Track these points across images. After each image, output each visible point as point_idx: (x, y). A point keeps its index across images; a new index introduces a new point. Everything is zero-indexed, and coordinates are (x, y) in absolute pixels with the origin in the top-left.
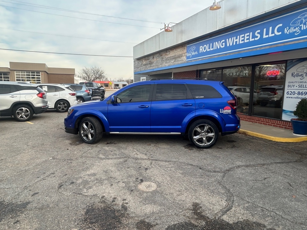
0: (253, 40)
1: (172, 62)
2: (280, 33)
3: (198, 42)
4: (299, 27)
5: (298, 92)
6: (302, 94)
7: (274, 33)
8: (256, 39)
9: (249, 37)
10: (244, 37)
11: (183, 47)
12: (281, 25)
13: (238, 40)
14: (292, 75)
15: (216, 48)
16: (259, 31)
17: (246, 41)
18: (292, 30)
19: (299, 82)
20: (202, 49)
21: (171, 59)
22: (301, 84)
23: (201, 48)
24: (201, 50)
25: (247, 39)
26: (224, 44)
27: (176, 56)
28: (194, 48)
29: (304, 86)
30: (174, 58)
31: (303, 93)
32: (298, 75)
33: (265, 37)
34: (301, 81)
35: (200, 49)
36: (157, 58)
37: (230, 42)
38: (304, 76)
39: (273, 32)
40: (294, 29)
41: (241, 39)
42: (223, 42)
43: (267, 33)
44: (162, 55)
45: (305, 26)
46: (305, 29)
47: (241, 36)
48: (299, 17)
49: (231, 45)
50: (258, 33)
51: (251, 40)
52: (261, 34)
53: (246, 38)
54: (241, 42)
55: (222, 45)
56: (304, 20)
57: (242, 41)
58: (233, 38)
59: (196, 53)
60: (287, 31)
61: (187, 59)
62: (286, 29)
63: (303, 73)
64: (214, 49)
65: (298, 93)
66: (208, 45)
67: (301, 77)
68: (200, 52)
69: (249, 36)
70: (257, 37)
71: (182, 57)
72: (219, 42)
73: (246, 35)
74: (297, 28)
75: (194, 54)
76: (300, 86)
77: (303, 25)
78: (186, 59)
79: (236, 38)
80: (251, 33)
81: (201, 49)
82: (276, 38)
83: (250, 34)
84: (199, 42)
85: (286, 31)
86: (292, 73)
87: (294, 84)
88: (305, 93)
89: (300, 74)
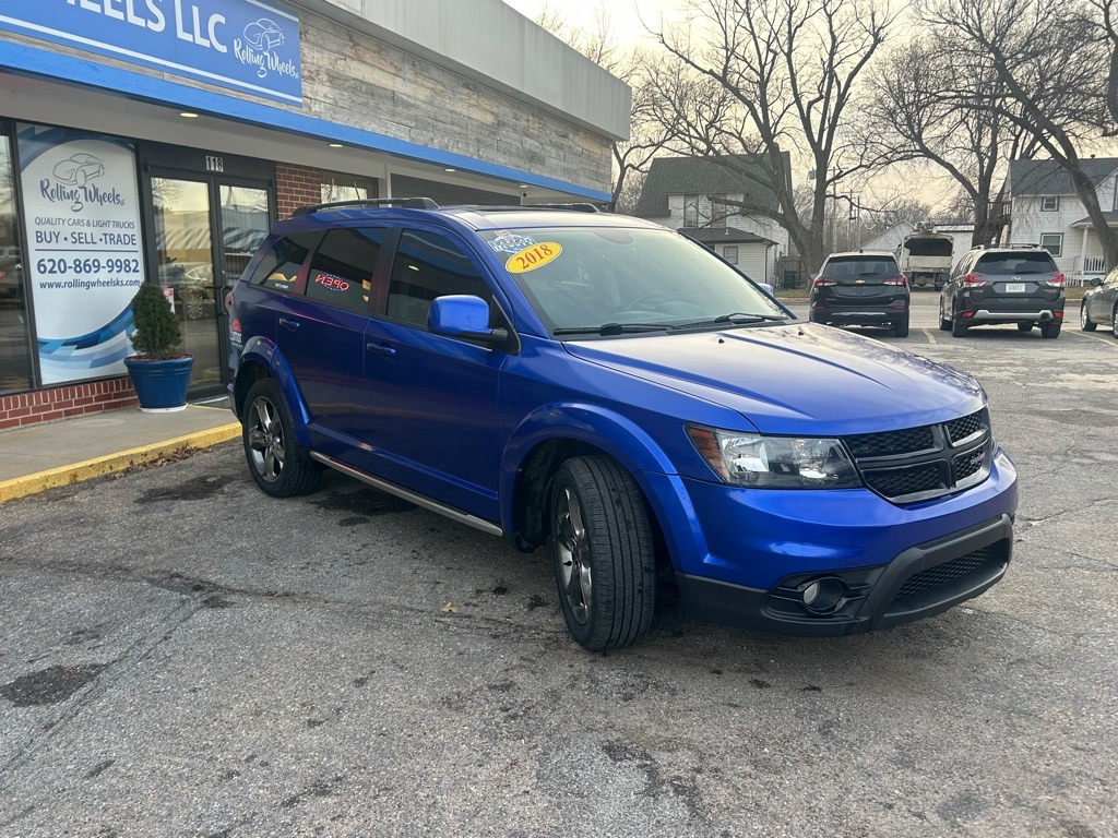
4: (262, 57)
5: (75, 262)
7: (208, 37)
8: (151, 25)
12: (223, 20)
14: (44, 190)
18: (250, 57)
29: (89, 239)
31: (91, 264)
32: (61, 193)
33: (182, 34)
34: (76, 216)
40: (254, 55)
48: (257, 24)
52: (168, 13)
56: (269, 43)
60: (241, 52)
63: (76, 187)
65: (77, 266)
67: (72, 202)
70: (155, 19)
74: (258, 57)
76: (77, 236)
77: (269, 56)
86: (42, 183)
87: (55, 229)
88: (96, 264)
89: (68, 190)
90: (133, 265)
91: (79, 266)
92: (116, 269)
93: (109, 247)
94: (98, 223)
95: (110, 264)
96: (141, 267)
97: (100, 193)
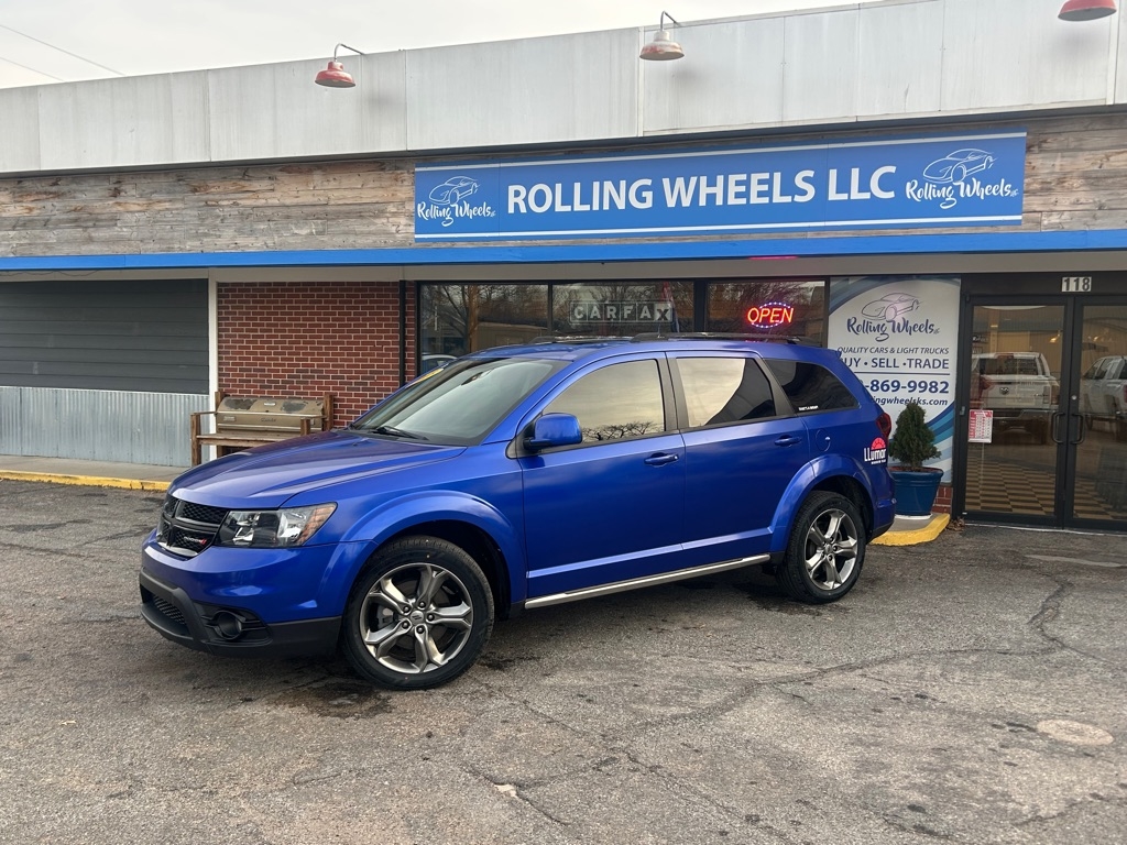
0: (788, 199)
1: (304, 232)
2: (891, 195)
3: (497, 165)
4: (950, 188)
5: (872, 382)
6: (885, 388)
7: (869, 190)
8: (798, 199)
9: (771, 188)
10: (747, 183)
11: (383, 169)
12: (892, 169)
13: (718, 190)
14: (849, 325)
15: (606, 207)
16: (810, 174)
17: (754, 200)
18: (930, 192)
19: (873, 350)
20: (518, 198)
21: (288, 217)
22: (879, 356)
23: (517, 194)
24: (516, 205)
25: (760, 194)
26: (648, 195)
27: (328, 208)
28: (468, 187)
29: (891, 364)
30: (316, 217)
31: (889, 384)
32: (867, 328)
33: (833, 196)
34: (880, 345)
35: (512, 200)
36: (156, 197)
37: (678, 192)
38: (889, 331)
39: (864, 187)
40: (936, 189)
41: (733, 189)
42: (641, 189)
43: (843, 186)
44: (207, 188)
45: (968, 186)
46: (969, 195)
47: (733, 178)
48: (948, 158)
49: (686, 202)
50: (805, 179)
51: (777, 198)
52: (820, 183)
53: (755, 188)
54: (732, 201)
55: (642, 200)
56: (965, 171)
57: (738, 195)
58: (693, 180)
59: (485, 210)
60: (915, 192)
61: (416, 233)
62: (909, 184)
63: (884, 322)
64: (596, 207)
65: (874, 385)
66: (559, 187)
67: (877, 334)
68: (511, 210)
69: (770, 182)
70: (804, 193)
71: (376, 216)
72: (623, 184)
73: (755, 177)
74: (944, 189)
75: (467, 211)
76: (878, 361)
77: (962, 184)
78: (412, 229)
79: (712, 183)
80: (777, 176)
81: (520, 200)
82: (873, 207)
83: (772, 177)
84: (502, 165)
85: (909, 190)
86: (849, 320)
87: (857, 356)
88: (896, 384)
89: (875, 324)
90: (941, 387)
91: (876, 385)
92: (918, 389)
93: (913, 370)
94: (903, 350)
95: (912, 384)
96: (952, 389)
97: (911, 324)
